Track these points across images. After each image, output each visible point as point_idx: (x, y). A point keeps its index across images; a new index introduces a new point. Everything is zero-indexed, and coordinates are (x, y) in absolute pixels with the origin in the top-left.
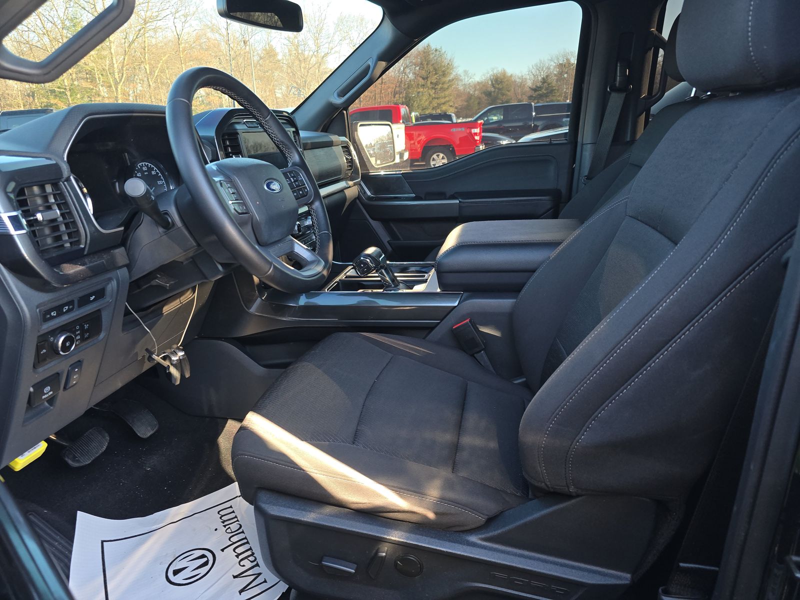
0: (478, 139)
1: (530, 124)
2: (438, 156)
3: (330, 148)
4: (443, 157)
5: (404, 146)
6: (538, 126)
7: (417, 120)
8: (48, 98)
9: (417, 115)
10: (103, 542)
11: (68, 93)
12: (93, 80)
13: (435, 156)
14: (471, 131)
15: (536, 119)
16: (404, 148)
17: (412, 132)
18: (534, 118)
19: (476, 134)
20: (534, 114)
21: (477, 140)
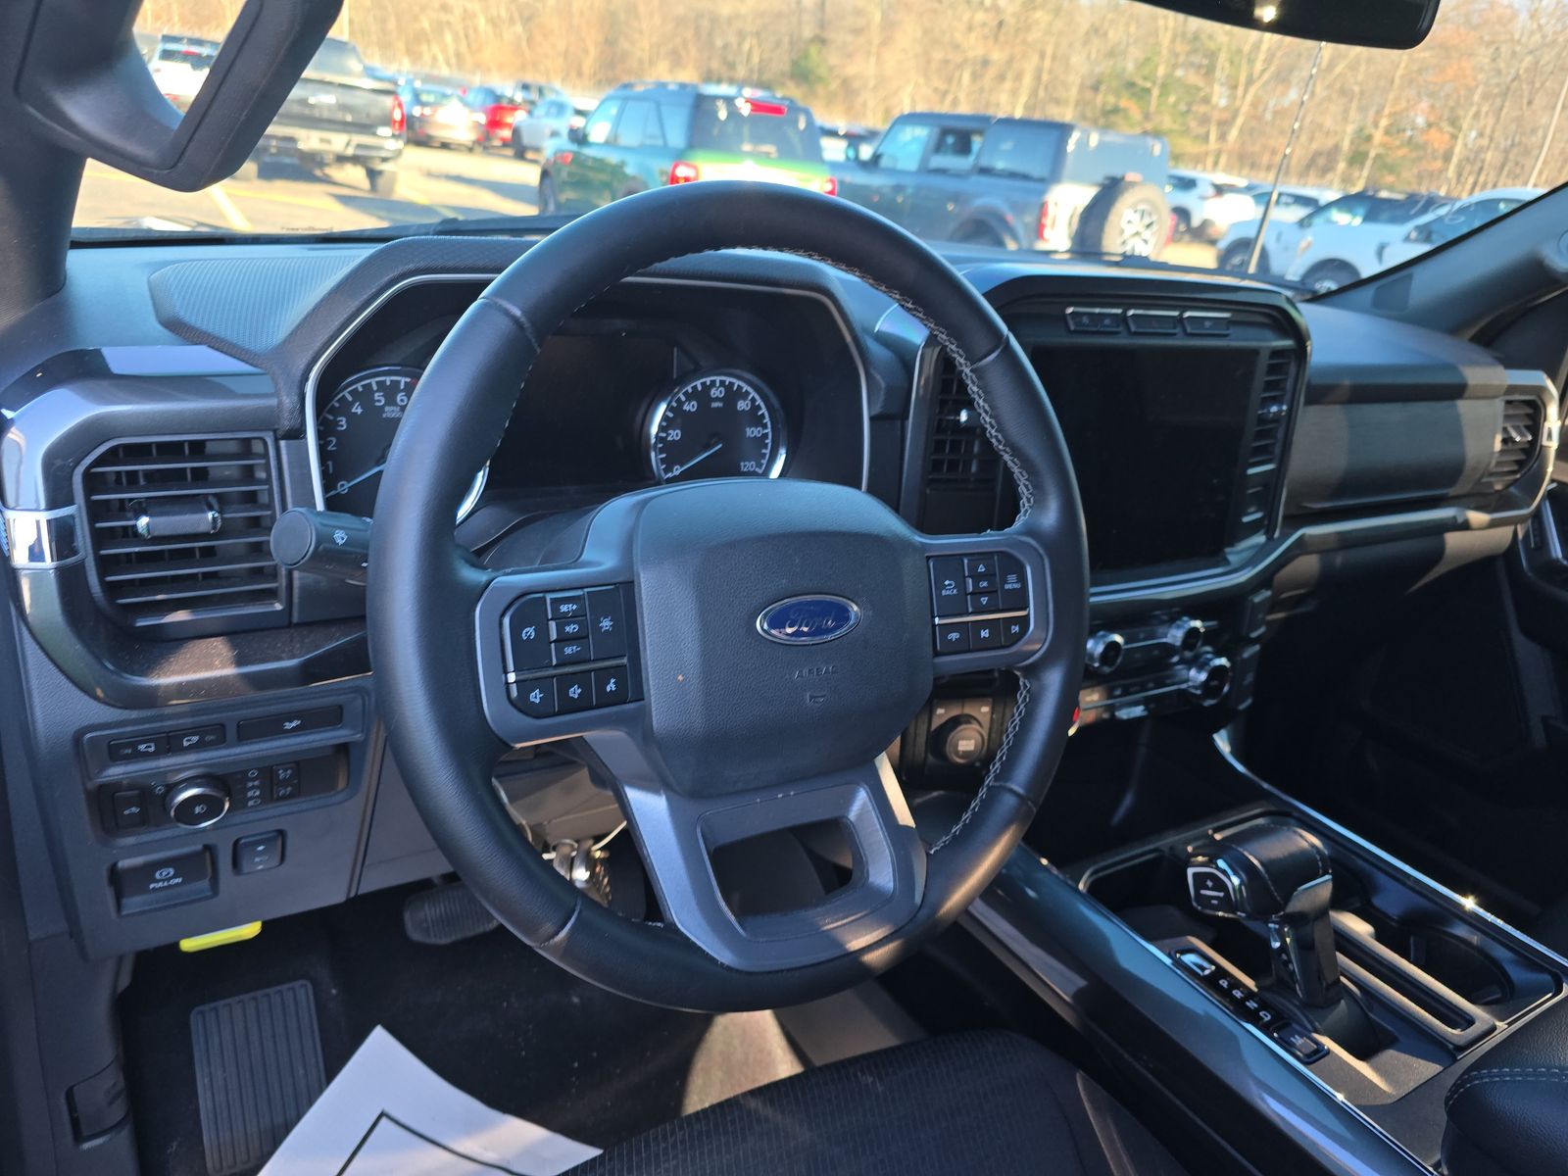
3: (1445, 403)
8: (1118, 95)
10: (382, 1115)
11: (1155, 92)
12: (1209, 72)
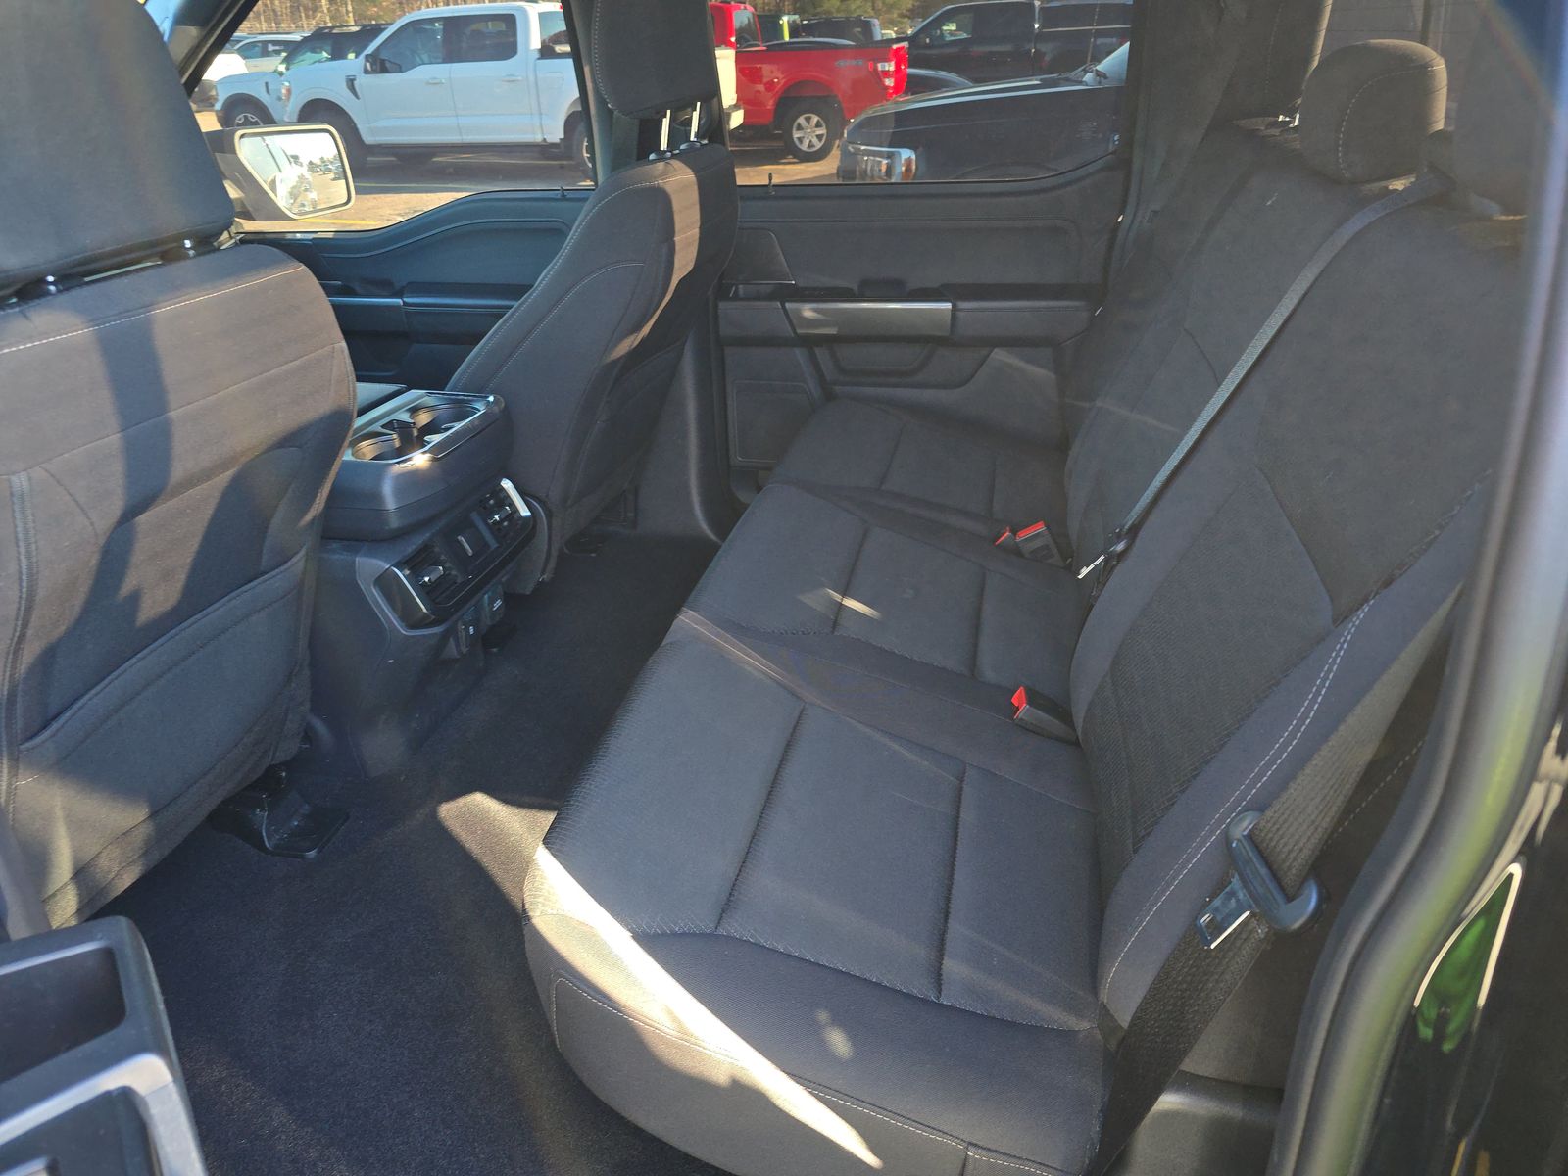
0: (892, 85)
1: (1027, 47)
2: (808, 120)
4: (818, 122)
5: (735, 96)
6: (1044, 54)
7: (795, 30)
9: (794, 21)
13: (801, 120)
14: (877, 67)
15: (1040, 37)
16: (734, 102)
17: (758, 66)
18: (1037, 34)
19: (886, 74)
20: (1037, 26)
21: (888, 88)
